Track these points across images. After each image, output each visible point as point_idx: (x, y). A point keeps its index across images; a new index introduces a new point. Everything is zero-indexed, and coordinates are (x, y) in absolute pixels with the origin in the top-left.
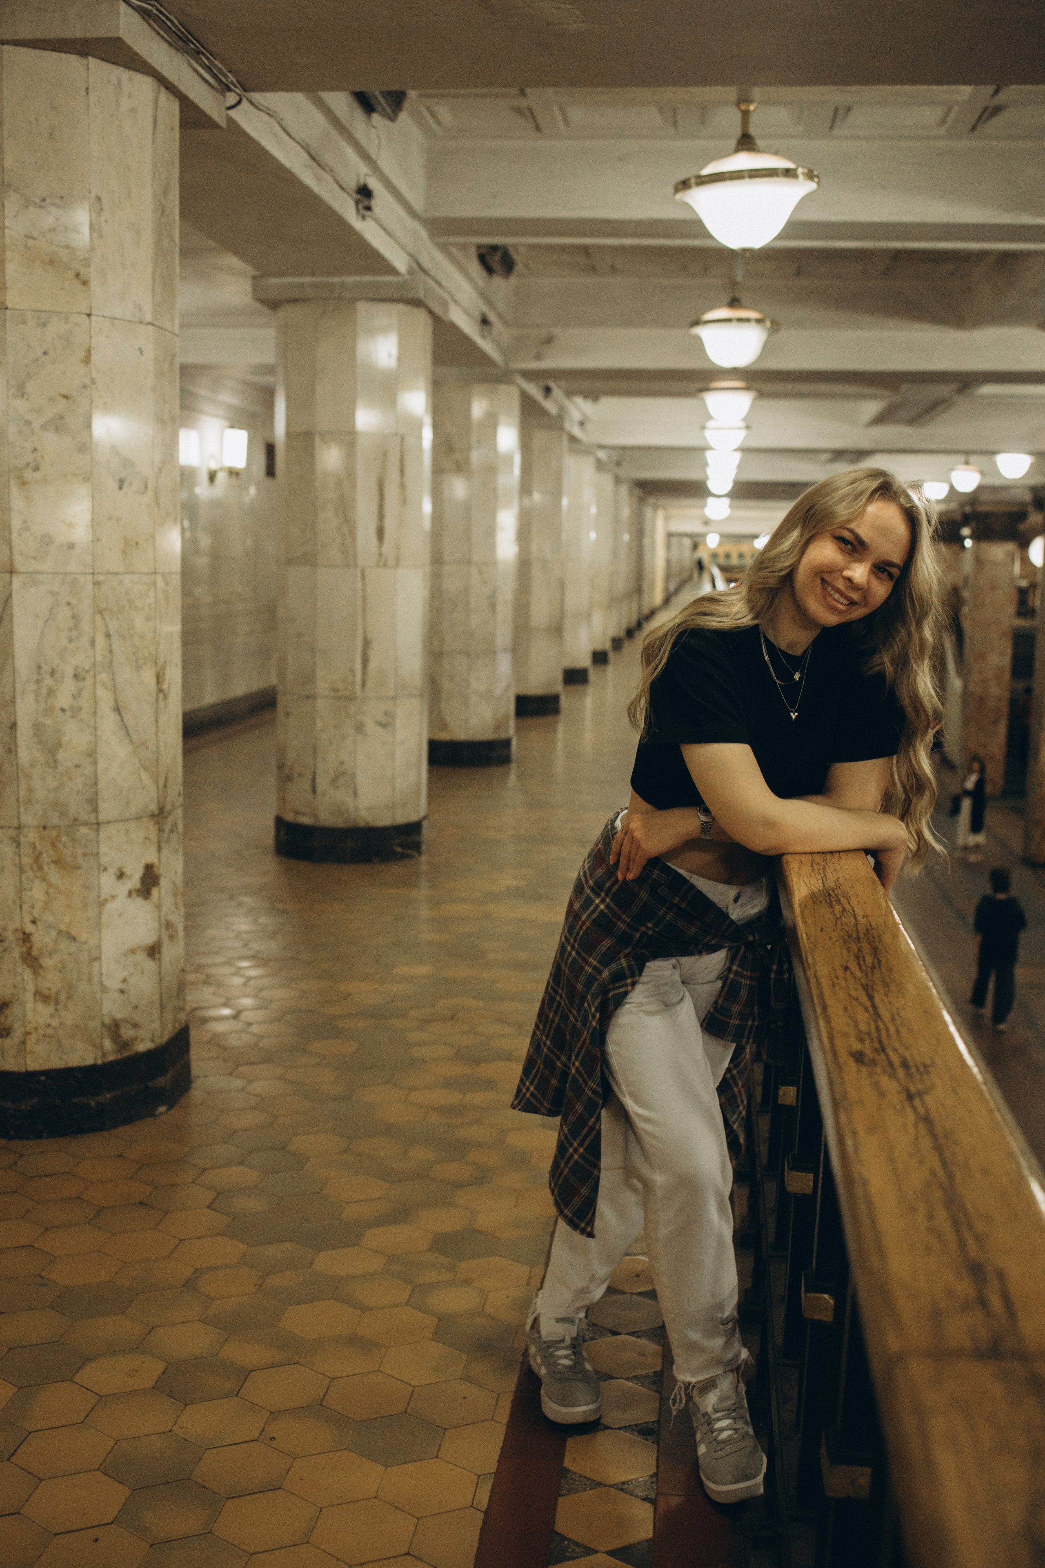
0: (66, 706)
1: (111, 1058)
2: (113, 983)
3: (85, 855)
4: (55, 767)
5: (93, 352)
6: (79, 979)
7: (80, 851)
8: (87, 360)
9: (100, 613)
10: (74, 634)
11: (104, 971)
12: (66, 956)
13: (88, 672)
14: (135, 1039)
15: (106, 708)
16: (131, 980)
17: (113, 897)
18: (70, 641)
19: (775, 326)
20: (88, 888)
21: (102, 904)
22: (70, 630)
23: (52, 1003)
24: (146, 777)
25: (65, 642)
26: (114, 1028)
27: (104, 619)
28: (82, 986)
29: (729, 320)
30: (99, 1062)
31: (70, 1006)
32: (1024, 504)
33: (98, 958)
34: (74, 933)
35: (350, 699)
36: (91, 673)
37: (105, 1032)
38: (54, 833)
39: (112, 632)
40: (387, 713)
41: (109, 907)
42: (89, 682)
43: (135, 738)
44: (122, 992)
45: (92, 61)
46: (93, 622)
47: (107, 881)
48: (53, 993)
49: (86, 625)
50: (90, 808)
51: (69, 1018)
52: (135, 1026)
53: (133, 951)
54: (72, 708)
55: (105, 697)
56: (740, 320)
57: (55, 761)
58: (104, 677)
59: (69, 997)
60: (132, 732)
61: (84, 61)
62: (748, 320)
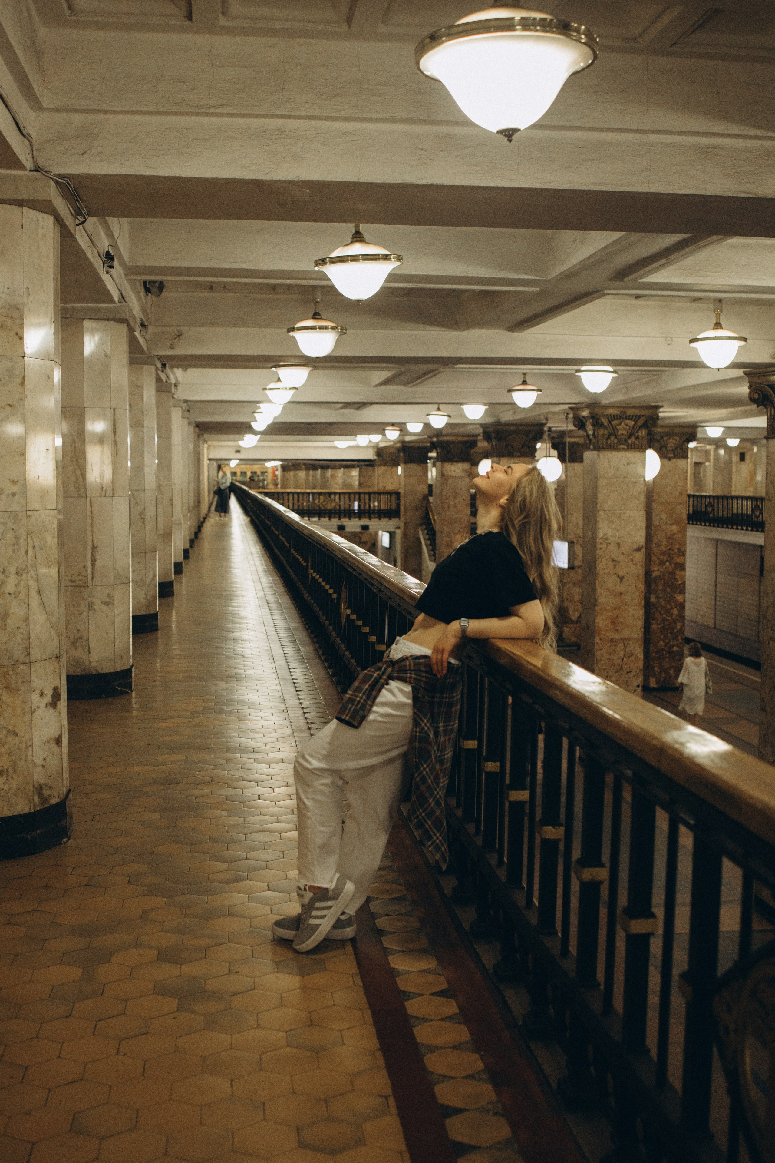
0: (12, 592)
1: (38, 808)
2: (39, 761)
3: (23, 682)
4: (6, 629)
5: (26, 379)
6: (20, 760)
7: (20, 680)
8: (23, 384)
9: (30, 534)
10: (16, 547)
11: (34, 755)
12: (12, 746)
13: (24, 570)
14: (50, 796)
15: (33, 592)
16: (48, 760)
17: (38, 708)
18: (14, 552)
19: (343, 331)
20: (25, 702)
21: (33, 712)
22: (14, 545)
23: (5, 775)
24: (53, 633)
25: (11, 553)
26: (40, 789)
27: (32, 538)
28: (22, 764)
29: (313, 328)
30: (33, 811)
31: (15, 777)
32: (476, 435)
33: (31, 746)
34: (17, 730)
35: (84, 586)
36: (26, 571)
37: (35, 792)
38: (5, 670)
39: (36, 546)
40: (108, 595)
41: (37, 713)
42: (24, 577)
43: (48, 610)
44: (43, 766)
45: (25, 209)
46: (27, 540)
47: (35, 697)
48: (6, 768)
49: (22, 542)
50: (26, 653)
51: (14, 784)
52: (50, 788)
53: (48, 741)
54: (14, 593)
55: (33, 584)
56: (321, 328)
57: (5, 625)
58: (32, 573)
59: (15, 771)
60: (46, 606)
61: (20, 209)
62: (326, 328)
